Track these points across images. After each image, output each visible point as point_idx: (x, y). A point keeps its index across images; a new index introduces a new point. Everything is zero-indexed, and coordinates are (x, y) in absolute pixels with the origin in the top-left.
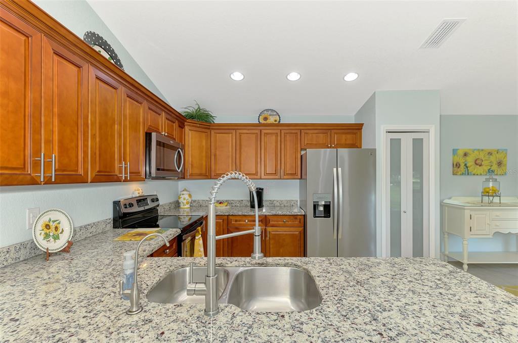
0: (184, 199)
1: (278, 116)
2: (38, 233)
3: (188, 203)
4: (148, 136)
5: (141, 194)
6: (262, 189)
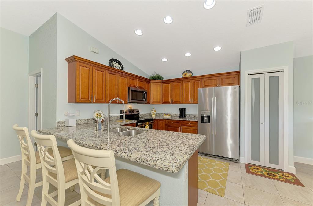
0: (153, 112)
1: (191, 73)
2: (95, 116)
3: (154, 114)
4: (129, 88)
5: (131, 109)
6: (185, 109)
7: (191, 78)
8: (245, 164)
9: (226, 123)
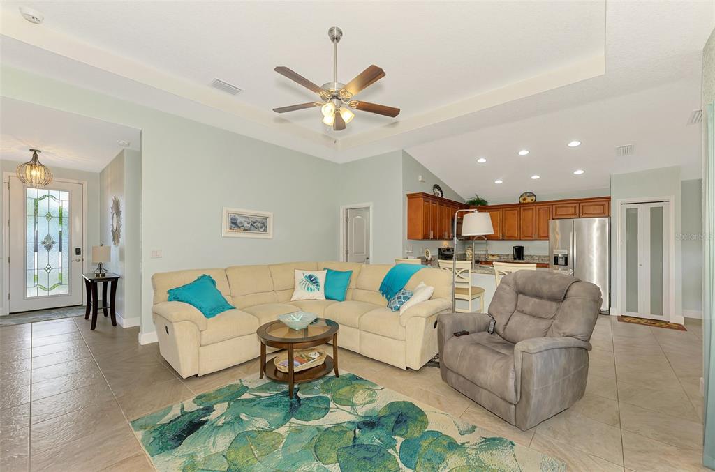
1: (534, 197)
6: (523, 248)
7: (534, 203)
8: (618, 317)
9: (590, 265)
